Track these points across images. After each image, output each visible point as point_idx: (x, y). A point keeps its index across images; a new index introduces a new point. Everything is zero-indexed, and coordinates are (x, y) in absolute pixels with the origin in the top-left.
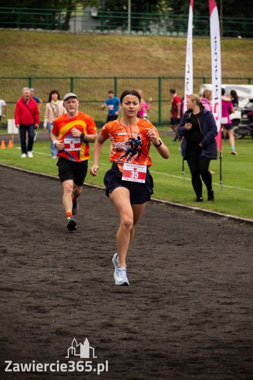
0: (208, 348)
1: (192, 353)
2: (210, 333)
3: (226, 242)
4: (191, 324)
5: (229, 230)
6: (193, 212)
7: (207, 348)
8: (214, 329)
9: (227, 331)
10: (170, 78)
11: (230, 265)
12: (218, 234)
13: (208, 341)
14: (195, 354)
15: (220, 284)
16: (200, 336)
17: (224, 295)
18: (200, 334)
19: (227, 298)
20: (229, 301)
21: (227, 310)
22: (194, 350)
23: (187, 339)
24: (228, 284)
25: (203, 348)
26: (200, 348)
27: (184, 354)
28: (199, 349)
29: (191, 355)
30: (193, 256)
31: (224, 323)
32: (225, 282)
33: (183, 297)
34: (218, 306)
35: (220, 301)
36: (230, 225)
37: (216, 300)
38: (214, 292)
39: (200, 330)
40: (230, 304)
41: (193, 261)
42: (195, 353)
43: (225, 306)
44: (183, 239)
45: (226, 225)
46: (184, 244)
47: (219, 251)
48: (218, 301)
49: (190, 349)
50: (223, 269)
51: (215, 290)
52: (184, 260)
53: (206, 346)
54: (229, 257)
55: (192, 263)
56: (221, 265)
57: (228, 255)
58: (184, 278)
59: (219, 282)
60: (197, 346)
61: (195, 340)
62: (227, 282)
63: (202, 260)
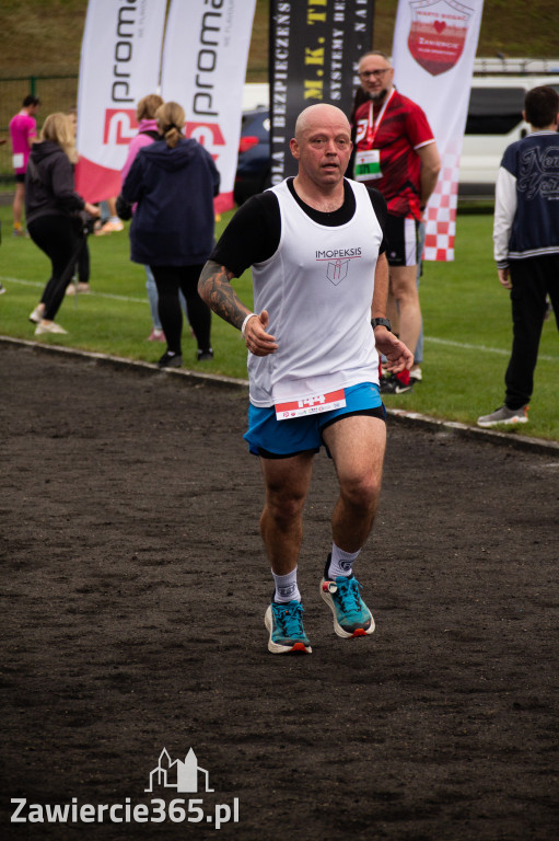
0: (106, 664)
1: (71, 676)
2: (114, 629)
3: (160, 427)
4: (72, 611)
5: (170, 401)
6: (93, 363)
7: (103, 664)
8: (123, 621)
9: (150, 623)
10: (57, 77)
11: (165, 478)
12: (143, 411)
13: (109, 649)
14: (76, 678)
15: (142, 520)
16: (91, 637)
17: (148, 543)
18: (90, 632)
19: (154, 550)
20: (158, 557)
21: (153, 577)
22: (76, 669)
23: (62, 645)
24: (158, 520)
25: (95, 664)
26: (89, 663)
27: (53, 677)
28: (86, 667)
29: (69, 680)
30: (86, 459)
31: (145, 607)
32: (153, 515)
33: (58, 550)
34: (133, 568)
35: (140, 557)
36: (171, 390)
37: (129, 556)
38: (128, 537)
39: (92, 623)
40: (161, 563)
41: (85, 472)
42: (78, 675)
43: (149, 569)
44: (66, 424)
45: (162, 391)
46: (68, 433)
47: (144, 448)
48: (134, 558)
49: (67, 666)
50: (149, 487)
51: (129, 534)
52: (66, 469)
53: (103, 658)
54: (165, 459)
55: (83, 475)
56: (146, 479)
57: (161, 456)
58: (64, 511)
59: (139, 515)
60: (82, 660)
61: (79, 646)
62: (159, 515)
63: (105, 468)
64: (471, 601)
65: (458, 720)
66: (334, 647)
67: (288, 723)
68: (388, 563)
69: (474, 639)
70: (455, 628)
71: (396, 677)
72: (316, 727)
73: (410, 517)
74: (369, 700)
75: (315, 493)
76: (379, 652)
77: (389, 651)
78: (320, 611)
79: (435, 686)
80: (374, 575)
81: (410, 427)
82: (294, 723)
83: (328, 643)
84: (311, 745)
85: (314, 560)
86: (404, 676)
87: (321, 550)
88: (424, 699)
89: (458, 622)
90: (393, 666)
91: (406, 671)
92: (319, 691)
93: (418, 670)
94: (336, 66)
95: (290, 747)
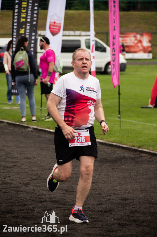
64: (70, 181)
65: (69, 213)
66: (34, 193)
67: (23, 213)
68: (47, 171)
69: (72, 192)
70: (66, 188)
71: (51, 201)
72: (30, 214)
73: (52, 158)
74: (44, 207)
75: (26, 151)
76: (46, 194)
77: (48, 194)
78: (29, 183)
79: (62, 204)
80: (43, 174)
81: (51, 134)
82: (24, 213)
83: (32, 192)
84: (29, 219)
85: (27, 169)
86: (53, 201)
87: (29, 167)
88: (59, 207)
89: (67, 187)
90: (50, 198)
91: (54, 200)
92: (30, 205)
93: (57, 199)
94: (27, 34)
95: (24, 220)
